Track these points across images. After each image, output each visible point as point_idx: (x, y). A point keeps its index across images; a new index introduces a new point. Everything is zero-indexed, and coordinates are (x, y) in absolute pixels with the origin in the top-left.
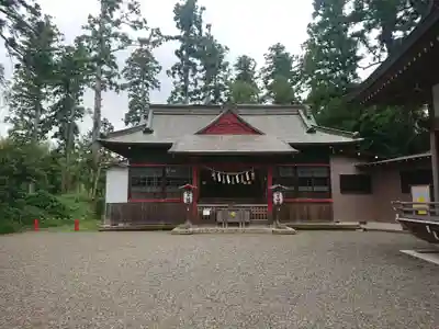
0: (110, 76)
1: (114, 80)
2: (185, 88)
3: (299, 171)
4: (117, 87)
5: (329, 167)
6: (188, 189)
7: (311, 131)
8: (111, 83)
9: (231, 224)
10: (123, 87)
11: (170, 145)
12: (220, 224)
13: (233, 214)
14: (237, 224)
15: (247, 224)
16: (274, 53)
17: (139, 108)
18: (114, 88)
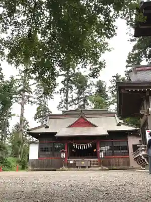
0: (28, 97)
1: (30, 99)
2: (66, 100)
3: (114, 143)
4: (32, 103)
5: (127, 141)
6: (63, 152)
7: (118, 125)
8: (29, 101)
9: (82, 167)
10: (34, 103)
11: (56, 133)
12: (77, 167)
13: (83, 162)
14: (84, 167)
15: (89, 167)
16: (115, 79)
17: (42, 110)
18: (30, 103)
